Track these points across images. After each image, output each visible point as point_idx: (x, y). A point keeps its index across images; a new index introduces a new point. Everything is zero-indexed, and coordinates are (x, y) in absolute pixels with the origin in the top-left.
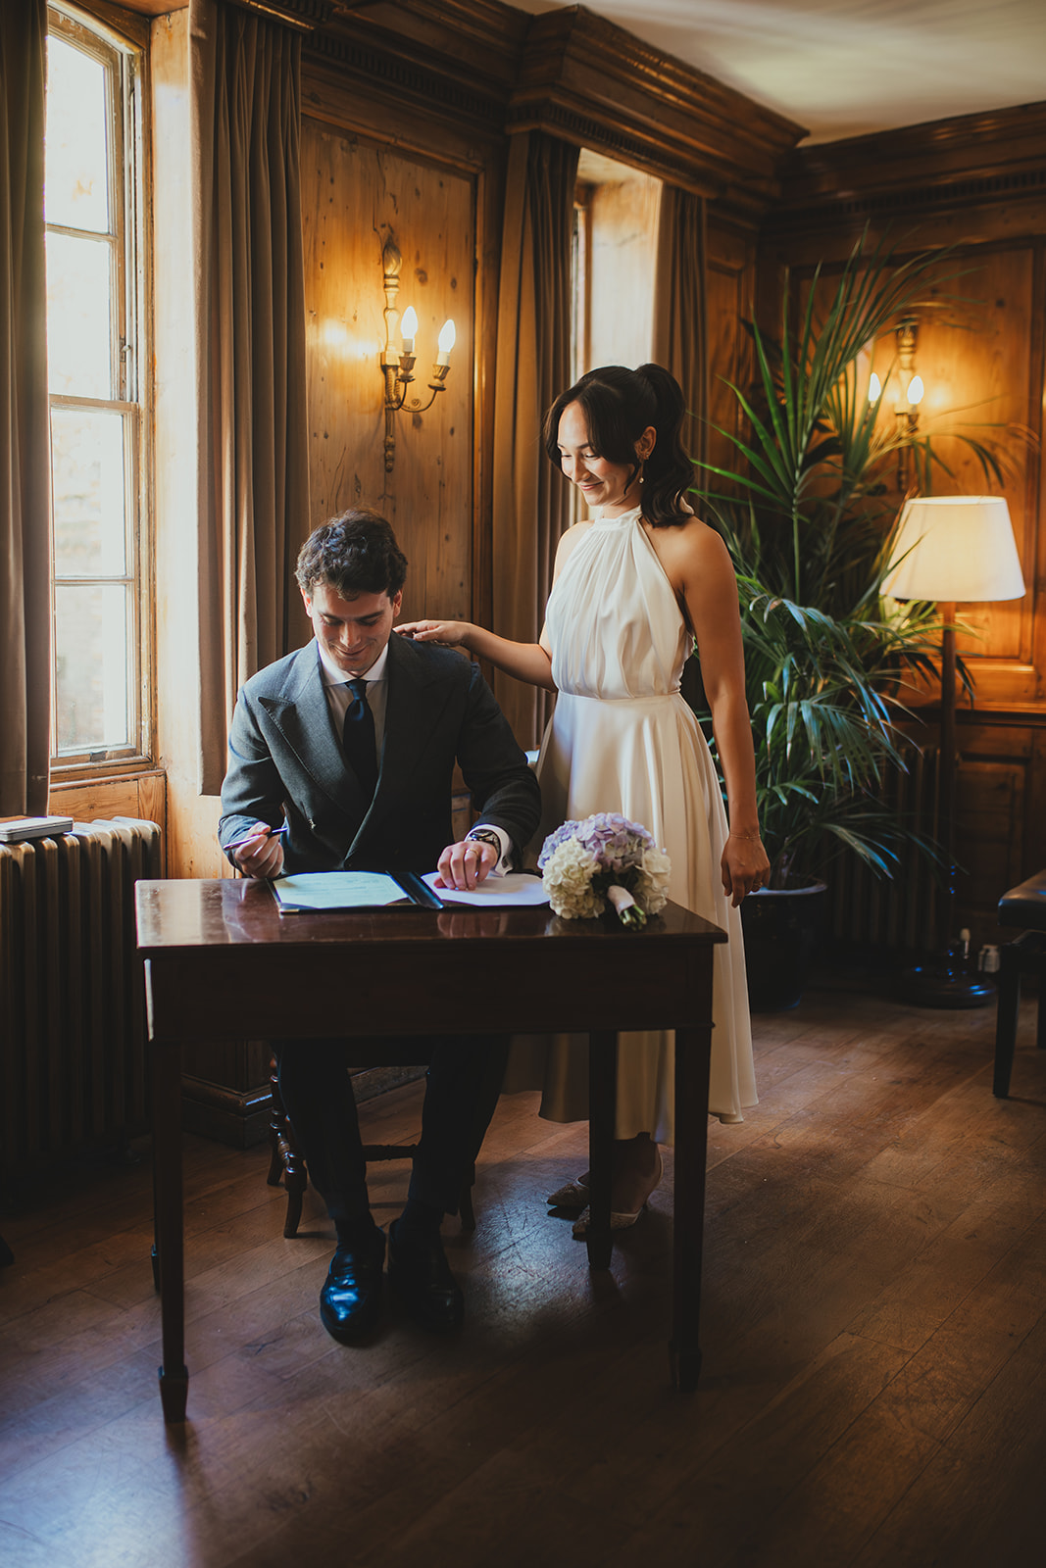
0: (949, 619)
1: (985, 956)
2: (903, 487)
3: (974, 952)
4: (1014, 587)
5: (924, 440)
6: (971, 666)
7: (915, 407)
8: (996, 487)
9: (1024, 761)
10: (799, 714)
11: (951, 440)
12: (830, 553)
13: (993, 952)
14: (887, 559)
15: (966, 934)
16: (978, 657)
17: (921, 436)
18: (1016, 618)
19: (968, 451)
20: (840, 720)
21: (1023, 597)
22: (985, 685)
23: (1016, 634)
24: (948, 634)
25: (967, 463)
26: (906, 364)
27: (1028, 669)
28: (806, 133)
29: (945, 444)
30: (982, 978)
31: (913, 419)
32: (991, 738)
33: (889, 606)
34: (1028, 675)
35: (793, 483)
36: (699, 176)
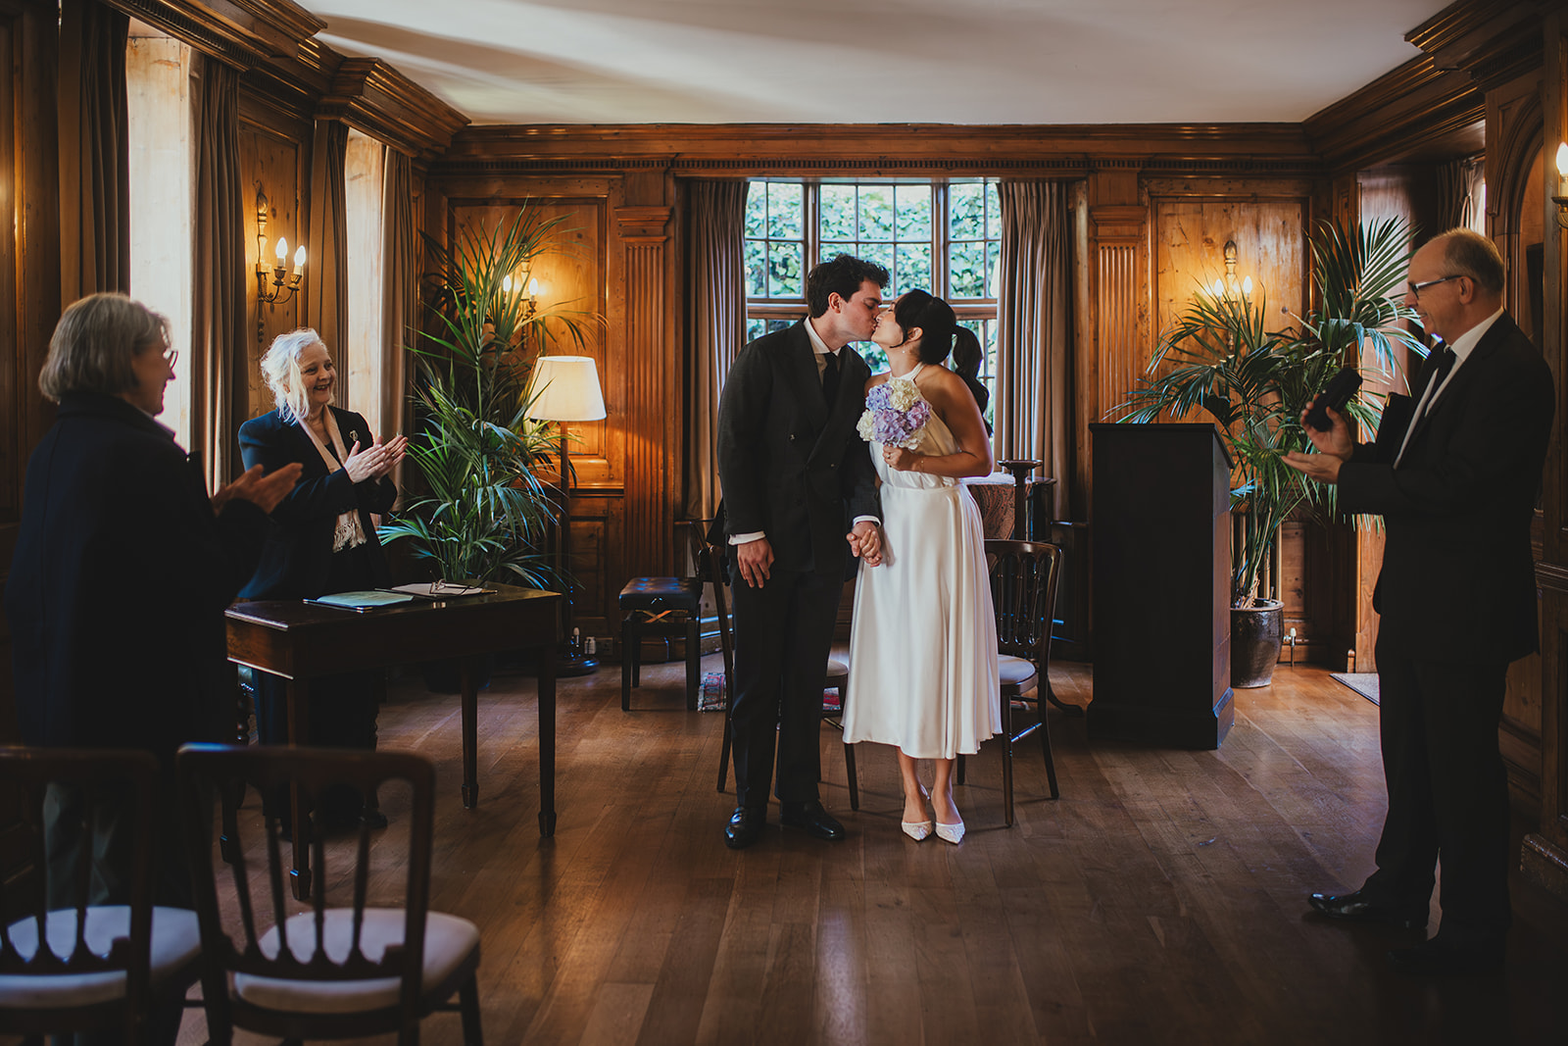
0: (564, 432)
1: (588, 644)
2: (525, 346)
3: (582, 644)
4: (600, 414)
5: (541, 320)
6: (572, 461)
7: (533, 297)
8: (581, 348)
9: (604, 519)
10: (495, 493)
11: (553, 319)
12: (492, 391)
13: (593, 642)
14: (527, 398)
15: (577, 631)
16: (578, 455)
17: (536, 316)
18: (596, 430)
19: (565, 326)
20: (517, 497)
21: (606, 419)
22: (579, 473)
23: (596, 440)
24: (564, 441)
25: (564, 333)
26: (525, 270)
27: (605, 462)
28: (470, 122)
29: (551, 321)
30: (589, 657)
31: (532, 304)
32: (582, 506)
33: (529, 427)
34: (604, 465)
35: (476, 345)
36: (411, 145)
